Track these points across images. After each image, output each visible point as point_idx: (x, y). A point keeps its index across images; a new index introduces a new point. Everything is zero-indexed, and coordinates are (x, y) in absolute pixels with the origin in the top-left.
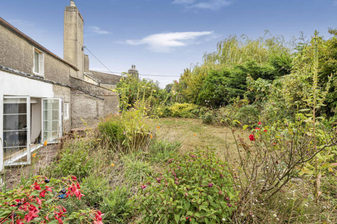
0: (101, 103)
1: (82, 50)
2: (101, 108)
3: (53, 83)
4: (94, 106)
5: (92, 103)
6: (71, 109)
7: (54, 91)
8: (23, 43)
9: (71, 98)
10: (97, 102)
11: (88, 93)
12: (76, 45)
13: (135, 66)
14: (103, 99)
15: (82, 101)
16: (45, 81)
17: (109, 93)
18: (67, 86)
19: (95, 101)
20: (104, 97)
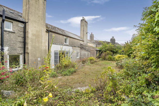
0: (89, 53)
1: (87, 33)
2: (89, 55)
3: (72, 46)
4: (87, 54)
5: (86, 53)
6: (80, 55)
7: (73, 49)
8: (61, 36)
9: (80, 51)
10: (88, 53)
11: (85, 49)
12: (84, 32)
13: (114, 37)
14: (90, 52)
15: (84, 52)
16: (69, 46)
17: (92, 49)
18: (78, 47)
19: (87, 52)
20: (90, 51)
